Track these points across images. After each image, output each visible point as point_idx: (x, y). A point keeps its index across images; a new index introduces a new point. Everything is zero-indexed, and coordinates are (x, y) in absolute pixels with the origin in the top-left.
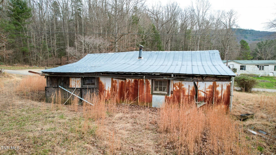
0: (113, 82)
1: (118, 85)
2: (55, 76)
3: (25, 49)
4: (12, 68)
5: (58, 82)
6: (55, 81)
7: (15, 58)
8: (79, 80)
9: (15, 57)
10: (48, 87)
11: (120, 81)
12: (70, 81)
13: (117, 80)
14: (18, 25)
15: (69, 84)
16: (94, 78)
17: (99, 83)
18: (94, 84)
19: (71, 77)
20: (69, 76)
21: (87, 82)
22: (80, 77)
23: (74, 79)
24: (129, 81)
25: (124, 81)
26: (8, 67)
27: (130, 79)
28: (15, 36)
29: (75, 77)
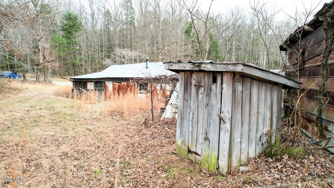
0: (113, 85)
1: (117, 87)
2: (78, 81)
3: (75, 61)
4: (62, 80)
5: (80, 85)
6: (78, 85)
7: (66, 71)
8: (93, 83)
9: (66, 69)
10: (73, 89)
11: (118, 84)
12: (88, 85)
13: (116, 83)
14: (70, 38)
15: (87, 87)
16: (102, 82)
17: (105, 86)
18: (102, 87)
19: (88, 82)
20: (86, 81)
21: (98, 85)
22: (93, 82)
23: (90, 83)
24: (123, 84)
25: (120, 84)
26: (59, 80)
27: (124, 83)
28: (66, 49)
29: (91, 82)
